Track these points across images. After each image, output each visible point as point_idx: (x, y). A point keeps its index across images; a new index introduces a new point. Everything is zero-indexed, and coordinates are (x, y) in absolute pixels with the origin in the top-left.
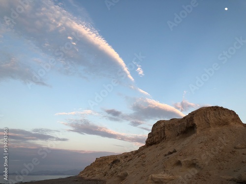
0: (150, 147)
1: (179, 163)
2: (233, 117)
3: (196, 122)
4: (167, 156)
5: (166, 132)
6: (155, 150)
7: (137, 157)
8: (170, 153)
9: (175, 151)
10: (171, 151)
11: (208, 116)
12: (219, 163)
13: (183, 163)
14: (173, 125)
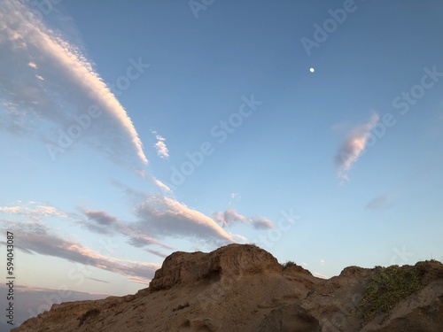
0: (155, 294)
1: (187, 324)
2: (269, 262)
3: (223, 265)
4: (176, 312)
5: (182, 273)
6: (162, 300)
7: (133, 308)
8: (181, 308)
9: (187, 305)
10: (182, 305)
11: (238, 258)
12: (235, 326)
13: (192, 324)
14: (193, 263)
